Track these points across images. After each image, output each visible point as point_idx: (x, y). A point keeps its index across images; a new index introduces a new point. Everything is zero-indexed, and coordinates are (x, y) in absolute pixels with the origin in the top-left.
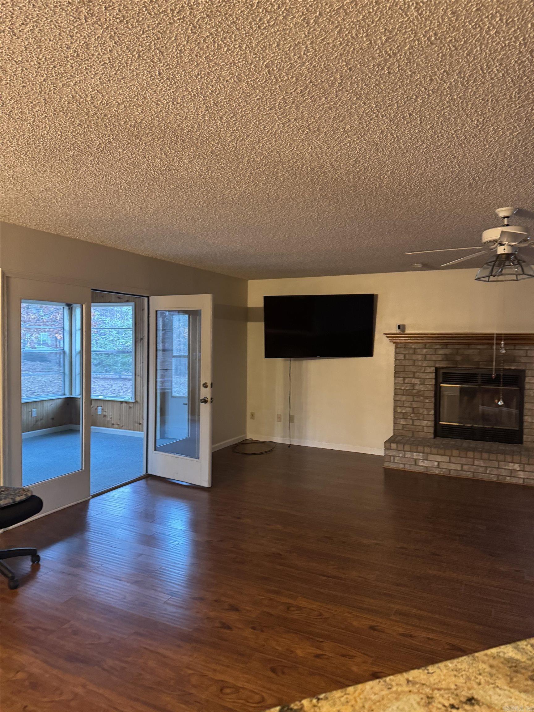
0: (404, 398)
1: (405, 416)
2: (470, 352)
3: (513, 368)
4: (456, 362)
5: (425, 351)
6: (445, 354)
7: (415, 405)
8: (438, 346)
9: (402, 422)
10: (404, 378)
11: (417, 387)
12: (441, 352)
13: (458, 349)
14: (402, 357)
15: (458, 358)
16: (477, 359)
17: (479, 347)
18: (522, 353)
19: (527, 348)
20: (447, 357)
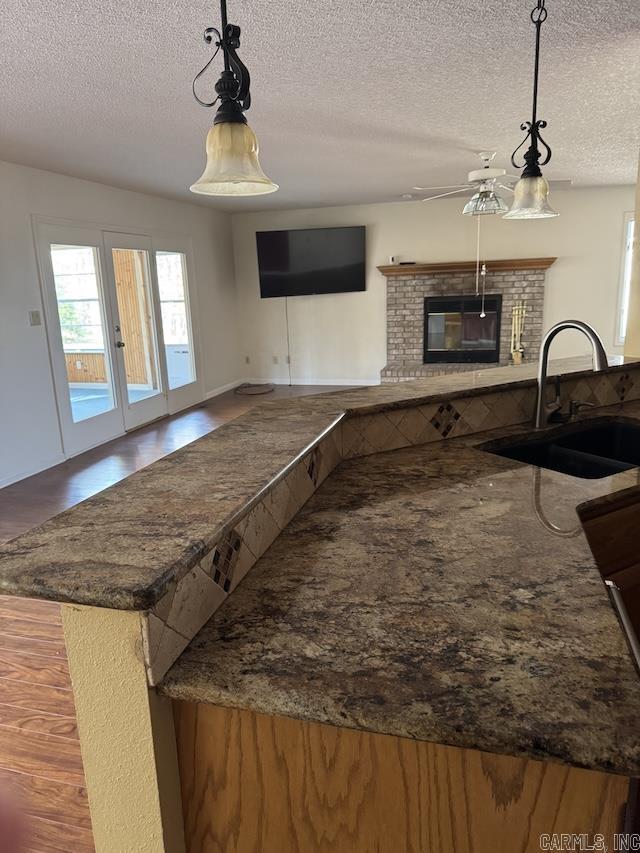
0: (396, 330)
1: (397, 347)
2: (454, 281)
3: (492, 293)
4: (442, 292)
5: (414, 282)
6: (433, 285)
7: (405, 336)
8: (426, 277)
9: (394, 352)
10: (396, 310)
11: (407, 318)
12: (429, 282)
13: (444, 279)
14: (393, 290)
15: (445, 287)
16: (460, 287)
17: (462, 275)
18: (500, 278)
19: (504, 274)
20: (434, 288)
